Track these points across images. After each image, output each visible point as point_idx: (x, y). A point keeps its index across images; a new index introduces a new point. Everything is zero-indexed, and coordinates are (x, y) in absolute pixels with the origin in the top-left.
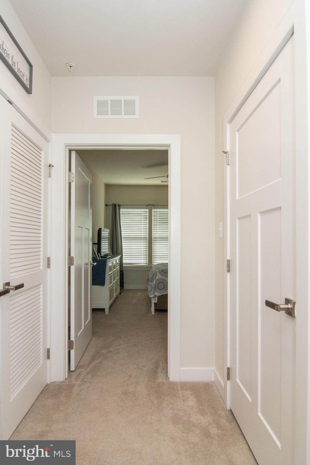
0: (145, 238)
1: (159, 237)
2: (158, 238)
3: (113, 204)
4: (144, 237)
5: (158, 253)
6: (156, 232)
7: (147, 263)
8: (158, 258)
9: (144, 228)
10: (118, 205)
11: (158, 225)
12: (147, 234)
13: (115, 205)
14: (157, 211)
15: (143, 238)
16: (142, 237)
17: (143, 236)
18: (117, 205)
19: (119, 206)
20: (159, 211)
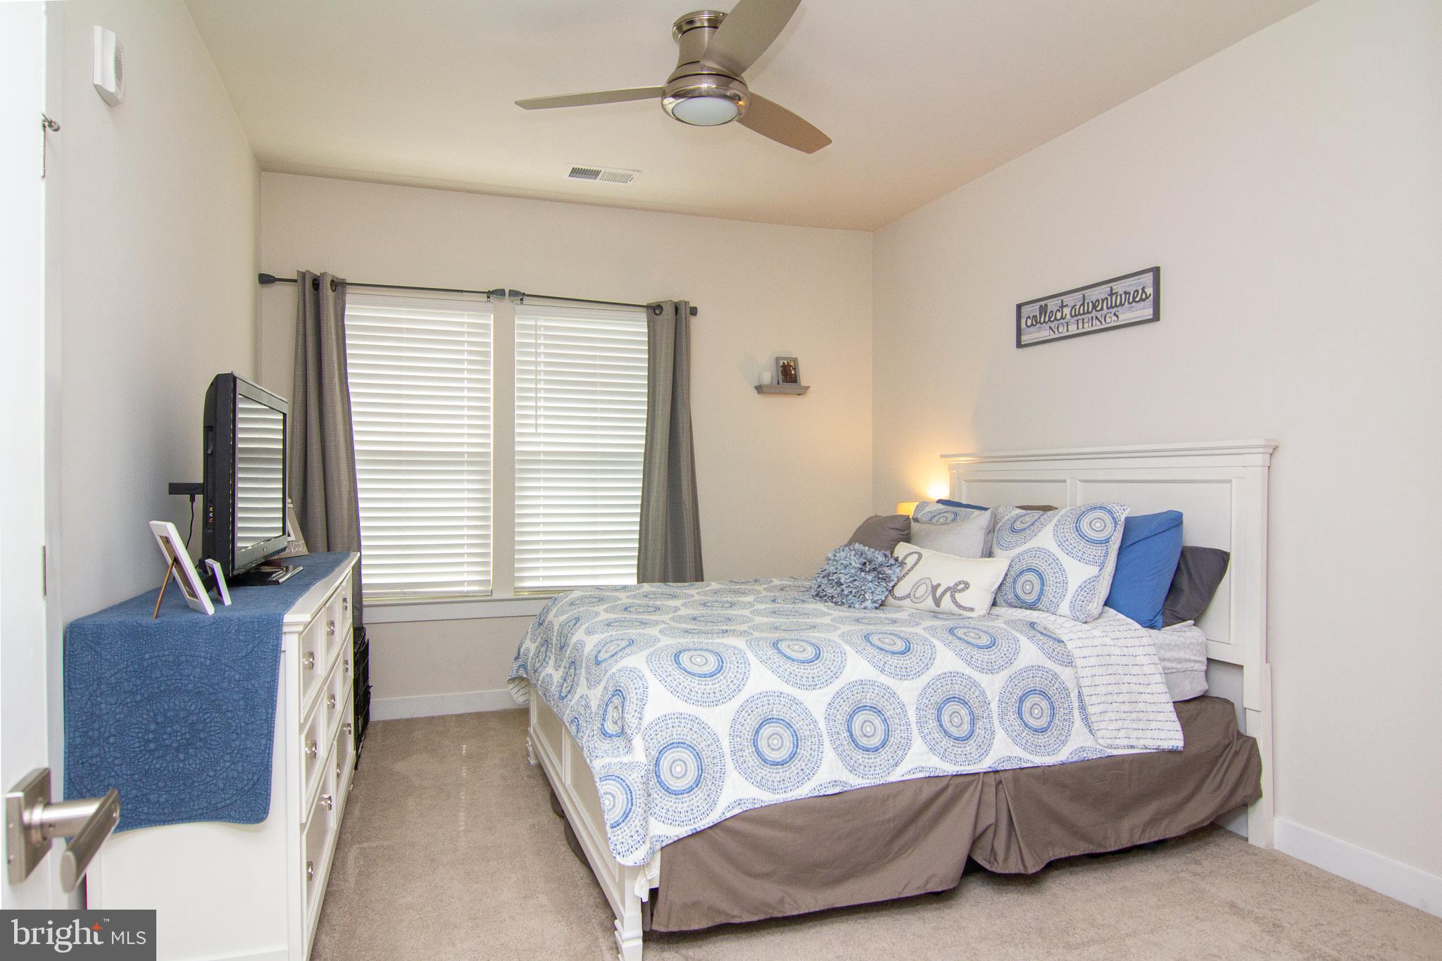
0: (476, 459)
1: (546, 453)
2: (542, 457)
3: (303, 275)
4: (470, 454)
5: (541, 528)
6: (533, 431)
7: (486, 582)
8: (541, 555)
9: (470, 408)
10: (332, 281)
11: (542, 394)
12: (487, 436)
13: (316, 283)
14: (536, 327)
15: (466, 458)
16: (462, 454)
17: (465, 449)
18: (329, 280)
19: (339, 285)
20: (546, 328)
